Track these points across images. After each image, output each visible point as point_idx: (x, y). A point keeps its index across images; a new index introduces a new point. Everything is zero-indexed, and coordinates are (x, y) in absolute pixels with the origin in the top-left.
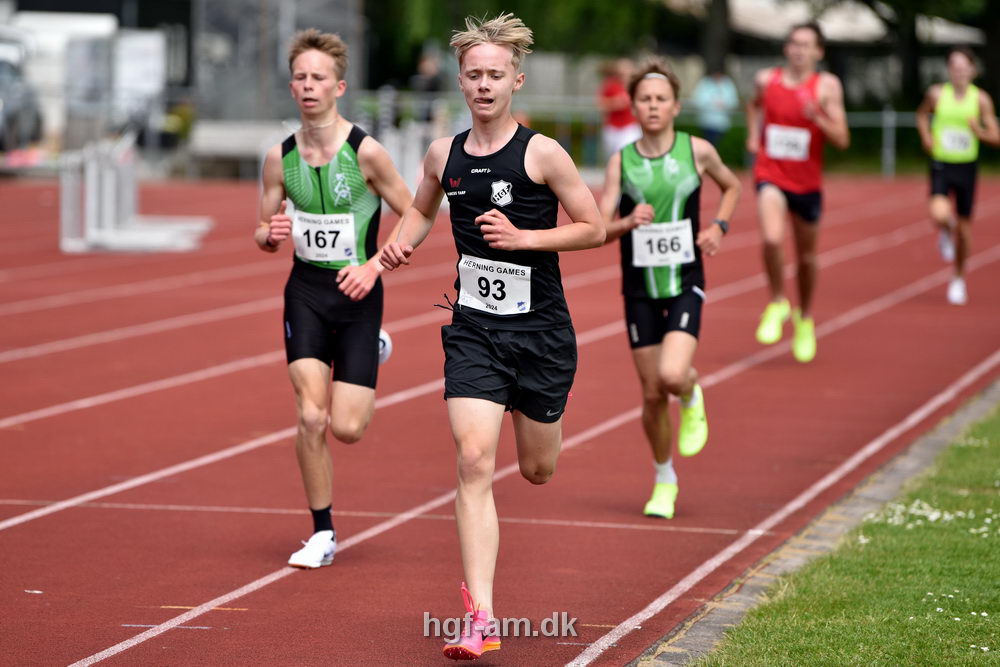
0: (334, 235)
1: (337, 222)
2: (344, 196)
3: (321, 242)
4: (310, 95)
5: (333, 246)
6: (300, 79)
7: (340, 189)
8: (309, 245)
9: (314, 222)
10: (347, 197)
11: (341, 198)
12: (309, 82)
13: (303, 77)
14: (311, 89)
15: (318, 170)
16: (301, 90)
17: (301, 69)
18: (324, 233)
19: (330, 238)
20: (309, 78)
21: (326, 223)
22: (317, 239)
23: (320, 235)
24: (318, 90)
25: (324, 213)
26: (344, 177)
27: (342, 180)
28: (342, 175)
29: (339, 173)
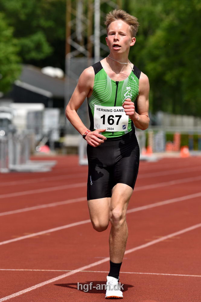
0: (119, 117)
1: (120, 111)
3: (111, 122)
4: (117, 43)
5: (117, 124)
6: (113, 34)
7: (127, 95)
8: (104, 123)
9: (108, 111)
12: (116, 36)
14: (118, 40)
15: (117, 83)
16: (112, 40)
17: (112, 29)
18: (113, 117)
19: (116, 119)
20: (117, 33)
21: (115, 111)
22: (109, 120)
23: (111, 118)
24: (121, 41)
25: (115, 106)
26: (130, 89)
27: (129, 90)
28: (129, 88)
29: (128, 87)
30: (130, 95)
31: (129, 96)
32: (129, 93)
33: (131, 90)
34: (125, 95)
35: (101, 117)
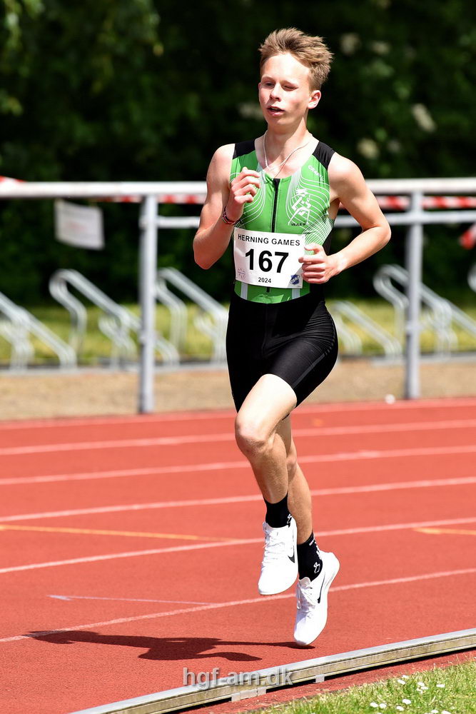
0: (282, 257)
1: (286, 242)
2: (301, 214)
3: (266, 265)
4: (277, 104)
5: (279, 271)
7: (298, 206)
8: (252, 268)
9: (260, 240)
10: (305, 215)
11: (297, 215)
12: (277, 91)
13: (271, 84)
14: (278, 99)
15: (276, 181)
16: (267, 99)
18: (270, 254)
19: (276, 260)
20: (278, 85)
21: (274, 242)
22: (261, 260)
23: (266, 256)
24: (286, 101)
25: (273, 231)
26: (306, 193)
27: (303, 196)
28: (304, 191)
29: (301, 188)
30: (306, 206)
31: (303, 208)
32: (303, 202)
33: (307, 196)
34: (294, 208)
35: (247, 255)
